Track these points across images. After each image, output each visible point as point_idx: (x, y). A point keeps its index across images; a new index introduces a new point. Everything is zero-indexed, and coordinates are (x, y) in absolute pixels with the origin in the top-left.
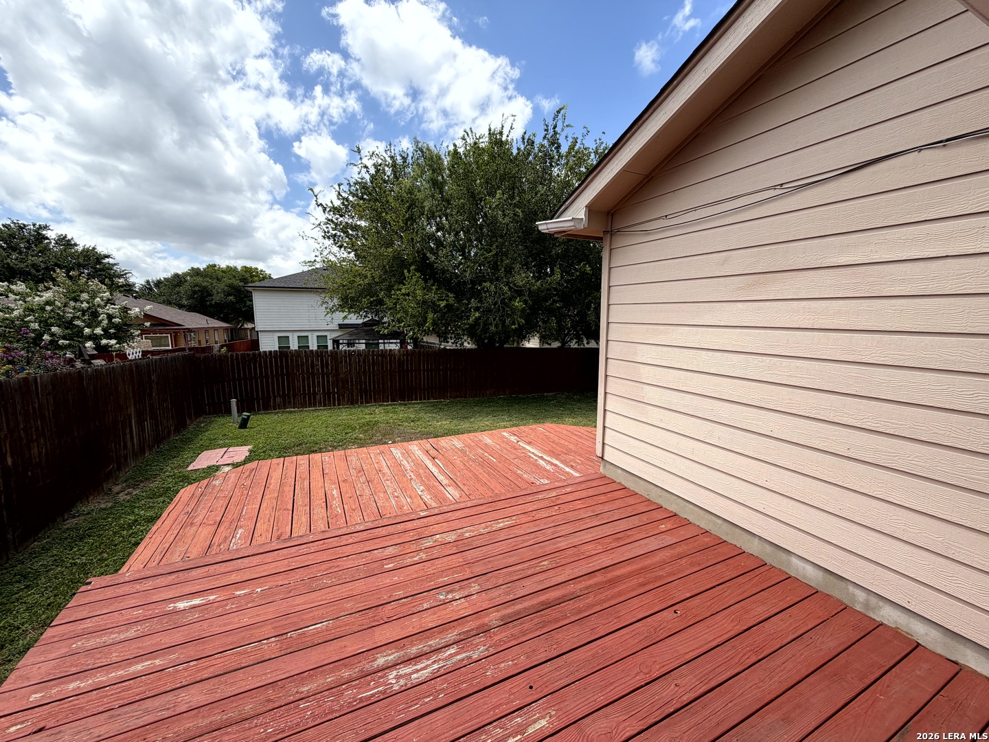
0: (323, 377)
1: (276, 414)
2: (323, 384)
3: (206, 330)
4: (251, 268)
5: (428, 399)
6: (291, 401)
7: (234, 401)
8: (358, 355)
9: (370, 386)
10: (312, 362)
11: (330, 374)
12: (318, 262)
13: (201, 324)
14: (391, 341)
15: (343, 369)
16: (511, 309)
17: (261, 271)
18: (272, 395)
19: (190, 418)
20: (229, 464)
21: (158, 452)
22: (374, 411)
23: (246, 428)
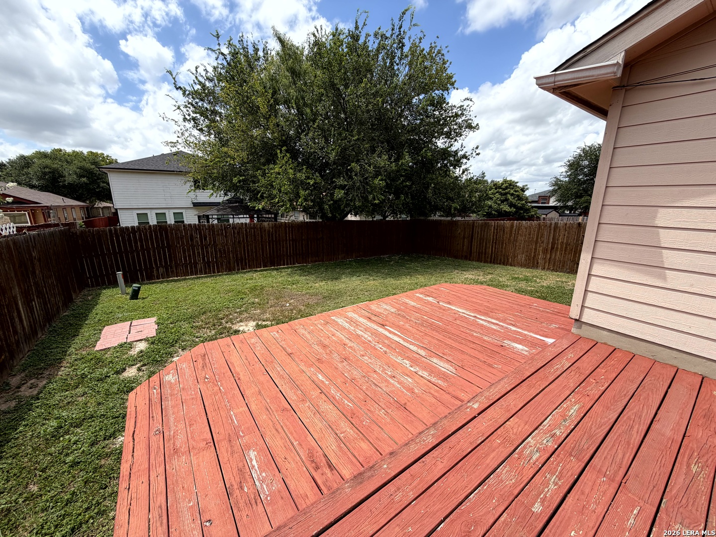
0: (202, 249)
1: (162, 283)
2: (203, 254)
3: (64, 208)
4: (97, 154)
5: (294, 264)
6: (173, 271)
7: (120, 274)
8: (233, 228)
9: (245, 254)
10: (191, 235)
11: (209, 245)
12: (180, 144)
13: (58, 202)
14: (240, 216)
15: (220, 240)
16: (371, 187)
17: (108, 156)
18: (154, 266)
19: (75, 292)
20: (141, 340)
21: (51, 331)
22: (252, 276)
23: (137, 299)
